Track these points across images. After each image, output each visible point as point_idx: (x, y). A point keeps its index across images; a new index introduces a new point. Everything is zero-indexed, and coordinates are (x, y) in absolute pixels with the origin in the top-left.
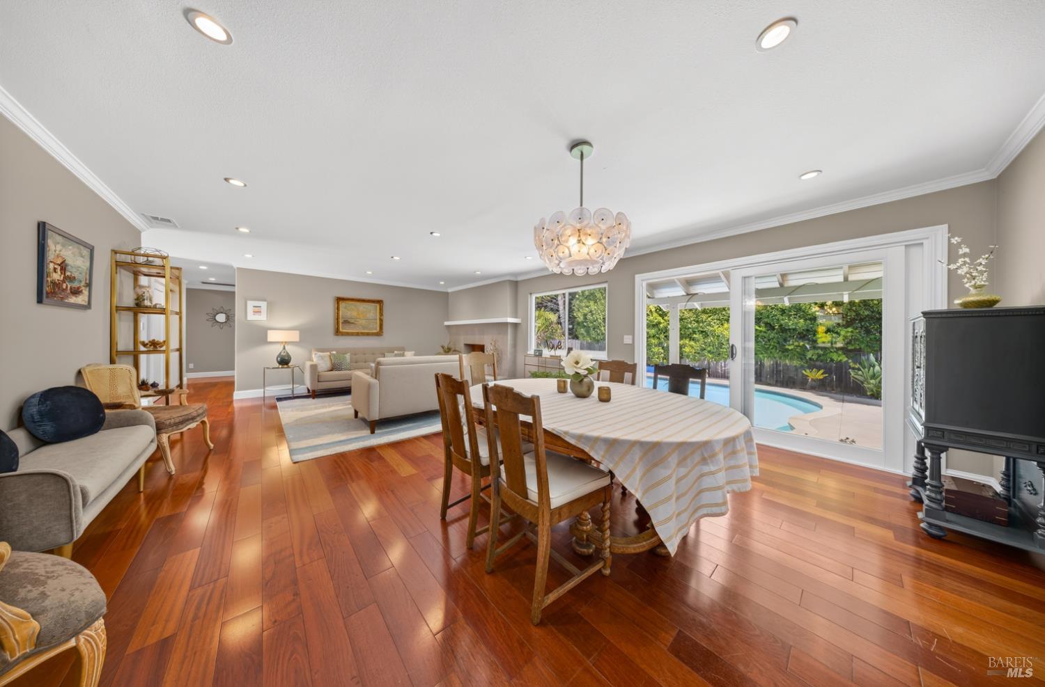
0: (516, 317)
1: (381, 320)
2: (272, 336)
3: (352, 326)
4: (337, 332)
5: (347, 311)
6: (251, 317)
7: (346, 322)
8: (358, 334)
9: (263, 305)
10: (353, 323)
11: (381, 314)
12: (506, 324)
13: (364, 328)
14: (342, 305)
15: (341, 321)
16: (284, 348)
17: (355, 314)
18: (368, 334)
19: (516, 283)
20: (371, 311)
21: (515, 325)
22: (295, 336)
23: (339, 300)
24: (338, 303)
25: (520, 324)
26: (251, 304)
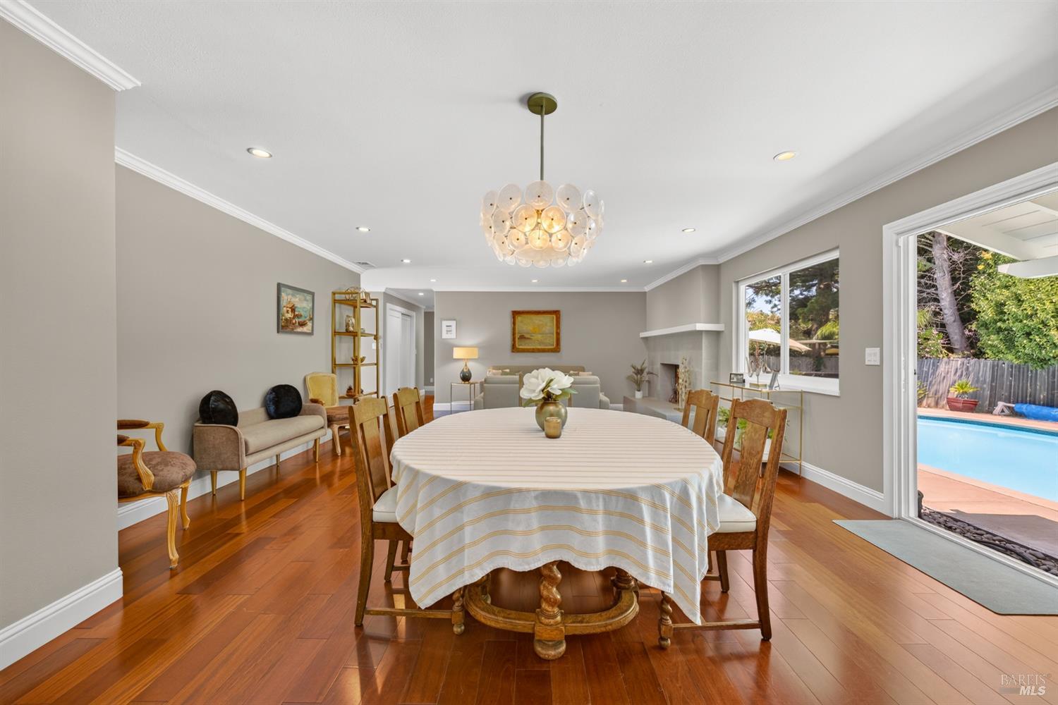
0: (717, 322)
1: (558, 334)
2: (458, 353)
3: (528, 341)
4: (514, 349)
5: (525, 325)
6: (445, 336)
7: (522, 337)
8: (533, 351)
9: (453, 323)
10: (528, 338)
11: (558, 326)
12: (701, 332)
13: (540, 343)
14: (519, 319)
15: (517, 336)
16: (466, 365)
17: (530, 328)
18: (543, 351)
19: (717, 269)
20: (547, 323)
21: (717, 334)
22: (475, 353)
23: (515, 314)
24: (514, 318)
25: (723, 331)
26: (445, 323)
